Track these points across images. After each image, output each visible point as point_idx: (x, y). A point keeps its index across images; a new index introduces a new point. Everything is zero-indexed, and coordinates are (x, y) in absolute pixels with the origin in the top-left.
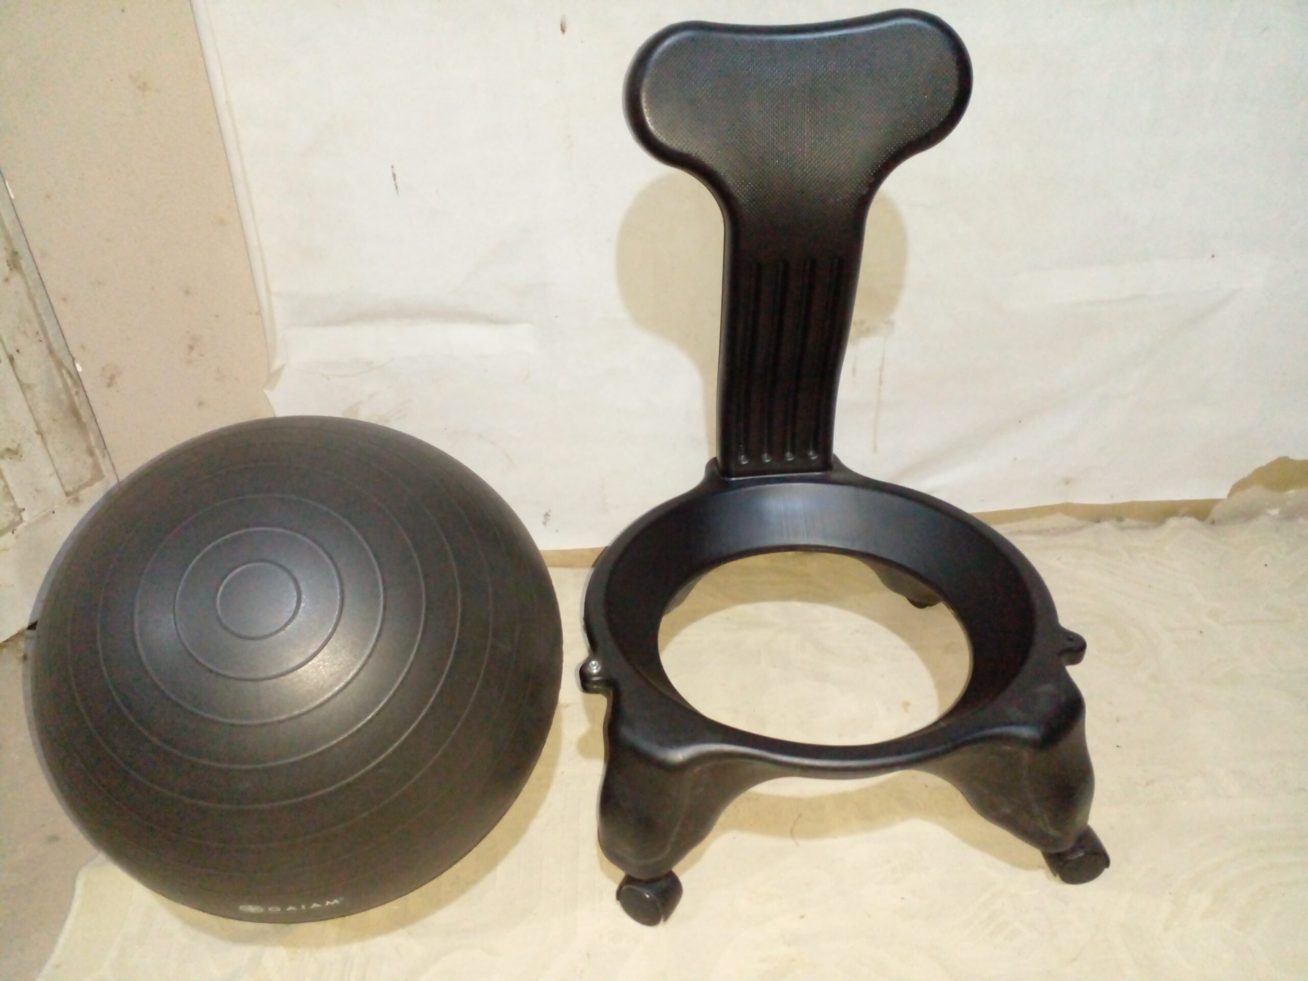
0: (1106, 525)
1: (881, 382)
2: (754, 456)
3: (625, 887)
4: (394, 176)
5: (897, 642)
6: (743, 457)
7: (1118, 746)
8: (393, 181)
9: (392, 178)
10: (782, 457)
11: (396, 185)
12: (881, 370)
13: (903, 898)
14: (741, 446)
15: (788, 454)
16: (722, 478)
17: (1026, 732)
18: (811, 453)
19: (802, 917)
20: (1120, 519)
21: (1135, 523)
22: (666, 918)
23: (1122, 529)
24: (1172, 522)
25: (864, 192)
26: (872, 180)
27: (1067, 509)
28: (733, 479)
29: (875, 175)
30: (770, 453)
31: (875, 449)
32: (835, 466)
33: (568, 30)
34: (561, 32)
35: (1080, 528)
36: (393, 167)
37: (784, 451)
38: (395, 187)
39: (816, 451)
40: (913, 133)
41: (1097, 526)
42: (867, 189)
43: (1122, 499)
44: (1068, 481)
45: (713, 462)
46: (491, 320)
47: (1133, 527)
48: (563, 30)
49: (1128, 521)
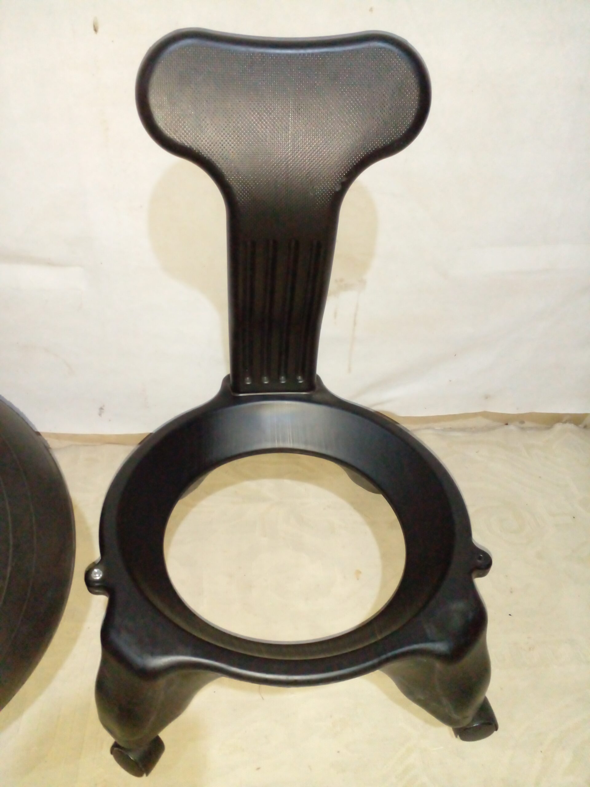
0: (512, 427)
1: (355, 324)
2: (256, 379)
3: (115, 749)
5: (357, 517)
6: (248, 378)
7: (510, 615)
10: (278, 380)
12: (355, 315)
13: (338, 752)
14: (247, 370)
15: (283, 378)
16: (232, 394)
17: (441, 647)
18: (300, 378)
19: (258, 769)
20: (522, 422)
21: (532, 425)
22: (147, 775)
23: (523, 429)
24: (558, 427)
25: (337, 189)
26: (344, 180)
27: (485, 415)
28: (241, 395)
29: (347, 175)
30: (269, 375)
31: (350, 370)
32: (317, 387)
33: (100, 30)
34: (94, 32)
35: (493, 428)
37: (279, 375)
39: (303, 377)
40: (379, 143)
41: (506, 427)
42: (340, 186)
43: (525, 410)
44: (487, 397)
45: (227, 379)
46: (50, 263)
47: (531, 428)
48: (96, 30)
49: (528, 424)
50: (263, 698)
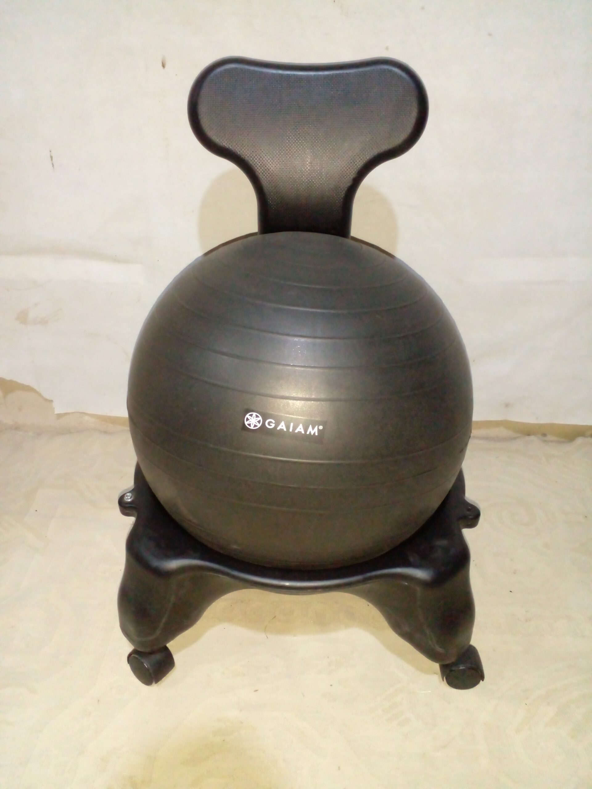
0: (532, 438)
3: (133, 655)
4: (51, 157)
7: (511, 591)
8: (51, 161)
9: (50, 159)
11: (53, 164)
13: (331, 685)
19: (256, 691)
20: (544, 435)
21: (554, 438)
22: (156, 682)
23: (545, 441)
24: (580, 441)
27: (505, 424)
33: (167, 66)
34: (162, 67)
35: (515, 438)
36: (50, 152)
38: (52, 165)
42: (352, 182)
43: (543, 420)
44: (507, 405)
46: (115, 260)
47: (552, 441)
48: (164, 66)
49: (549, 437)
50: (267, 637)
